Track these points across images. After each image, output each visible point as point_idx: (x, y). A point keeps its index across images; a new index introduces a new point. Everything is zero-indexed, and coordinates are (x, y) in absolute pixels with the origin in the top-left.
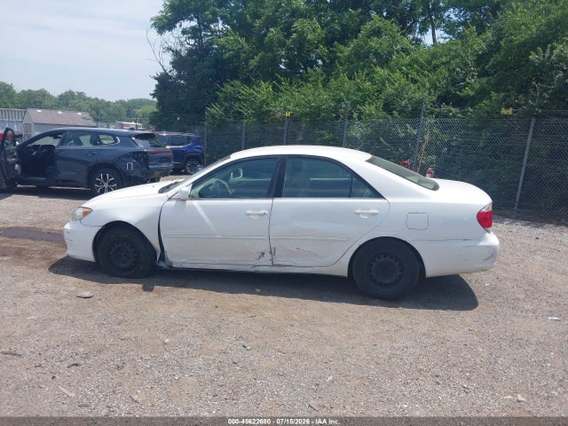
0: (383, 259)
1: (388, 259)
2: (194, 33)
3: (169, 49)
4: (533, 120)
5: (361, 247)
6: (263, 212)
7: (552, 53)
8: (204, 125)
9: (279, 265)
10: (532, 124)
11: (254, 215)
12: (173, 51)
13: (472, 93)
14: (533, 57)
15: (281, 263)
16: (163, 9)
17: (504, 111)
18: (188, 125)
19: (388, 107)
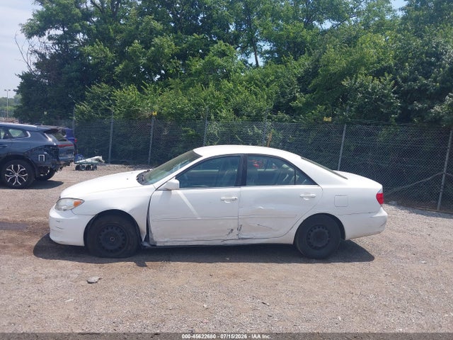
0: (317, 230)
1: (321, 229)
2: (59, 40)
3: (36, 51)
4: (346, 125)
5: (305, 221)
6: (234, 198)
7: (355, 82)
8: (72, 119)
9: (243, 239)
10: (345, 129)
11: (227, 200)
12: (38, 54)
13: (300, 105)
14: (344, 83)
15: (243, 237)
16: (32, 18)
17: (326, 119)
18: (56, 118)
19: (237, 112)
